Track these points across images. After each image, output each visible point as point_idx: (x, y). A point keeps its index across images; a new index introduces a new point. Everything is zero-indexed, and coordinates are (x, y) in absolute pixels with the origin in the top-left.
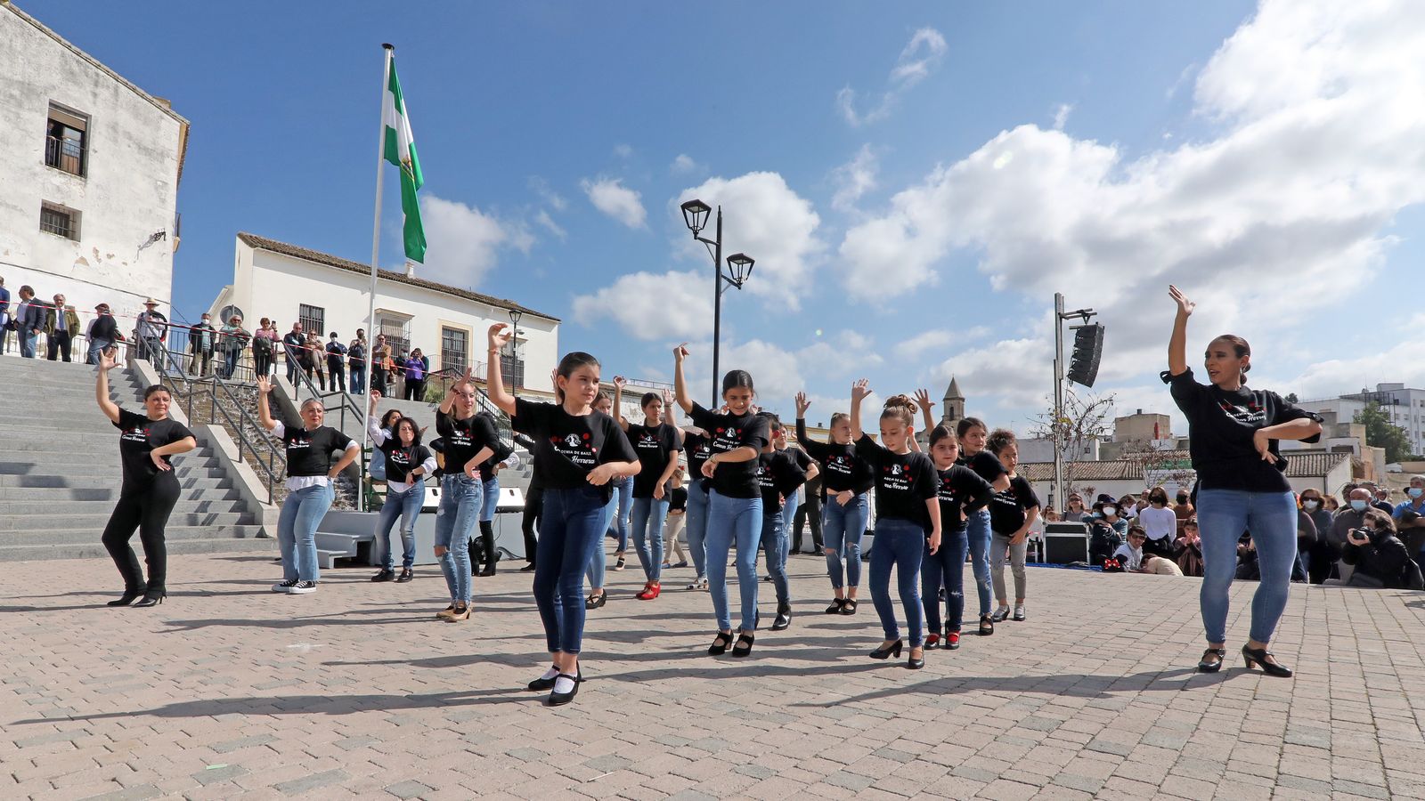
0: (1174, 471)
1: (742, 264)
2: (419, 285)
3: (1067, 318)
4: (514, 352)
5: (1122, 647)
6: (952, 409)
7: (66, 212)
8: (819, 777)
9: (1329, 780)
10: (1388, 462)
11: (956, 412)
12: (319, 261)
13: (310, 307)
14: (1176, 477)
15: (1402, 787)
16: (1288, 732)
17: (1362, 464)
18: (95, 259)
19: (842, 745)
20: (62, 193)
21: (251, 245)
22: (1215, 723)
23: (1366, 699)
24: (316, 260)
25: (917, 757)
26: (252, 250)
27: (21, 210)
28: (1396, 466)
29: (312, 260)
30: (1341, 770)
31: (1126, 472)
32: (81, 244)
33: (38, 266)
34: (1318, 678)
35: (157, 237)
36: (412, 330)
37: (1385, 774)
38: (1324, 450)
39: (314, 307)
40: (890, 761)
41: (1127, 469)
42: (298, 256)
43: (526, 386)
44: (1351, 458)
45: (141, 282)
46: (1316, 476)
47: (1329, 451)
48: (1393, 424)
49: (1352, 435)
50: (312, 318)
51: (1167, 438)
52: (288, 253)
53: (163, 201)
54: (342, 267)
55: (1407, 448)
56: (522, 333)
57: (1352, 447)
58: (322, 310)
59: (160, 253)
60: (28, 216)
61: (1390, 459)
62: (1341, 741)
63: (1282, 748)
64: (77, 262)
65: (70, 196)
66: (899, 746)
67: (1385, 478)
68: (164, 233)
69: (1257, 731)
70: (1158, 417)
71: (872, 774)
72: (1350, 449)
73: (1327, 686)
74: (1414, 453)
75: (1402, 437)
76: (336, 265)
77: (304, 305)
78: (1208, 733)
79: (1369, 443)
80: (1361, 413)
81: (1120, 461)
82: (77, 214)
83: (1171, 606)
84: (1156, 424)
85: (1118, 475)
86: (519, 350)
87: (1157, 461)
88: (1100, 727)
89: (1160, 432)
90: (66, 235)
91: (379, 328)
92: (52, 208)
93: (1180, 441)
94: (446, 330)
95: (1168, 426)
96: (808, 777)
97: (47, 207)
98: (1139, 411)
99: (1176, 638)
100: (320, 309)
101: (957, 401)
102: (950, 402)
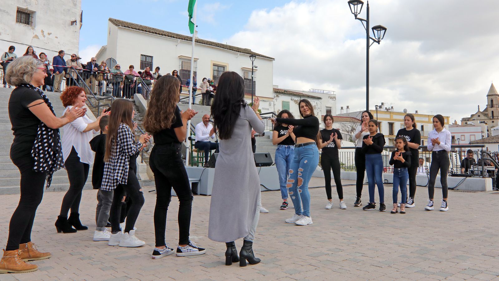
2: (201, 43)
4: (252, 77)
6: (492, 101)
7: (29, 12)
11: (495, 103)
12: (150, 32)
13: (146, 56)
18: (42, 36)
20: (27, 3)
21: (116, 25)
24: (149, 32)
26: (117, 27)
27: (7, 12)
29: (147, 31)
32: (36, 28)
33: (15, 41)
35: (73, 23)
36: (198, 67)
39: (148, 56)
42: (140, 30)
43: (257, 94)
45: (64, 47)
50: (147, 62)
52: (135, 29)
53: (75, 5)
54: (162, 35)
58: (152, 57)
59: (73, 31)
60: (10, 15)
64: (34, 37)
65: (31, 4)
68: (76, 21)
76: (159, 34)
77: (143, 55)
82: (33, 12)
86: (254, 76)
90: (28, 24)
91: (181, 66)
92: (22, 11)
94: (214, 65)
97: (20, 10)
100: (151, 57)
101: (495, 96)
102: (490, 97)
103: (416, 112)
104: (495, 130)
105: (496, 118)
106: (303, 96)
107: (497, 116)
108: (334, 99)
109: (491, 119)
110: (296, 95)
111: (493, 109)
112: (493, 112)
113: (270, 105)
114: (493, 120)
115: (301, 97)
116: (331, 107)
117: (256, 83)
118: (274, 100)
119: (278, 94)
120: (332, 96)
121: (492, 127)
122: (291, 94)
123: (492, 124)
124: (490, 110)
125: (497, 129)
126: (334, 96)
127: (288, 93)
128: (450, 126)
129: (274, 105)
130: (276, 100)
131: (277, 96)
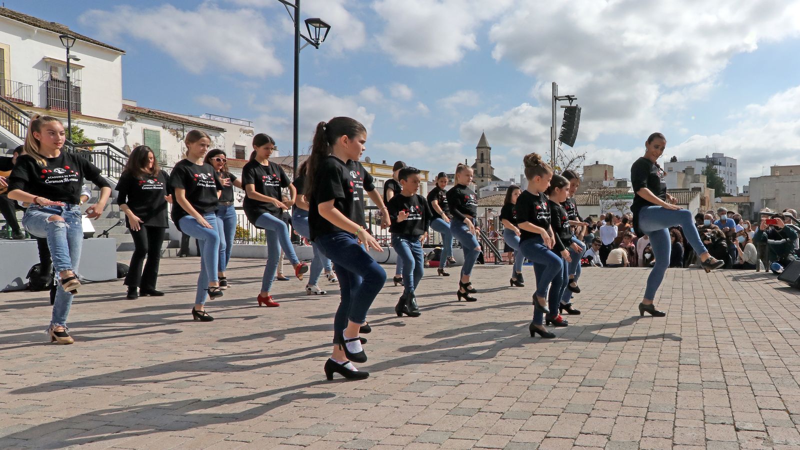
0: (616, 201)
1: (320, 27)
3: (560, 100)
4: (69, 78)
5: (593, 316)
6: (482, 155)
8: (411, 439)
9: (701, 382)
10: (715, 197)
11: (485, 157)
14: (617, 205)
15: (732, 381)
16: (681, 358)
17: (705, 198)
19: (425, 411)
22: (646, 358)
23: (712, 333)
25: (479, 410)
28: (719, 199)
30: (706, 376)
31: (589, 201)
34: (691, 324)
37: (724, 374)
38: (688, 189)
40: (461, 417)
41: (590, 199)
44: (700, 194)
46: (684, 204)
47: (690, 190)
48: (718, 176)
49: (701, 181)
51: (611, 180)
55: (724, 189)
56: (78, 60)
57: (700, 188)
61: (718, 195)
62: (704, 359)
63: (679, 368)
66: (466, 404)
67: (714, 206)
69: (666, 360)
70: (607, 167)
71: (450, 428)
72: (699, 189)
73: (695, 328)
74: (726, 192)
75: (722, 183)
78: (643, 365)
79: (707, 187)
80: (705, 168)
81: (586, 194)
83: (619, 287)
84: (606, 171)
85: (584, 203)
86: (73, 76)
87: (607, 195)
88: (588, 370)
89: (608, 176)
93: (618, 182)
95: (612, 173)
96: (403, 440)
98: (597, 162)
99: (622, 307)
101: (486, 149)
102: (480, 149)
103: (384, 162)
104: (484, 190)
105: (486, 176)
106: (188, 123)
107: (488, 174)
108: (251, 134)
109: (480, 177)
110: (173, 120)
111: (483, 165)
112: (482, 168)
113: (115, 133)
114: (483, 179)
115: (183, 125)
116: (244, 147)
117: (82, 91)
118: (126, 125)
119: (134, 115)
120: (247, 128)
121: (480, 187)
122: (163, 117)
123: (481, 184)
124: (480, 165)
125: (487, 190)
126: (251, 129)
127: (156, 116)
128: (430, 184)
129: (126, 134)
130: (131, 126)
131: (133, 119)
